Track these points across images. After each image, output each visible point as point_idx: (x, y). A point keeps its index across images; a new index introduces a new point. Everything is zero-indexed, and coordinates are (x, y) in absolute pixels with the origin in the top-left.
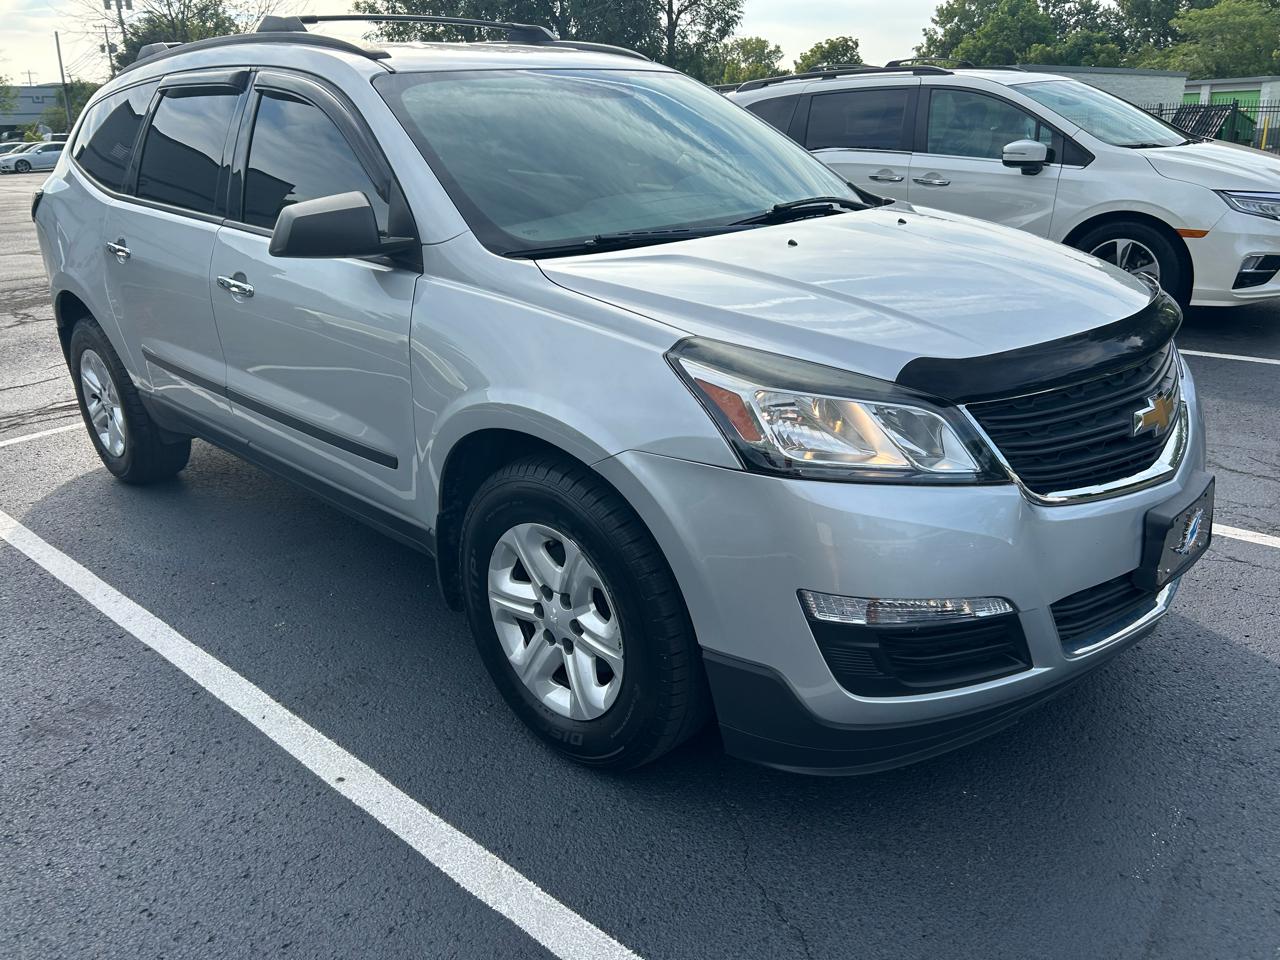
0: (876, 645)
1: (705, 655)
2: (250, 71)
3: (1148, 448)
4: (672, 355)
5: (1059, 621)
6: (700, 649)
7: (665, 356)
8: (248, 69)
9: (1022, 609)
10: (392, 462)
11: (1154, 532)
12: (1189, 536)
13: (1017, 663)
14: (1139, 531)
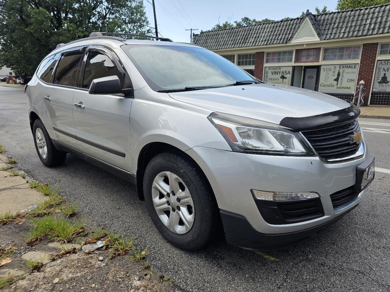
0: (276, 207)
1: (221, 212)
2: (86, 47)
3: (354, 147)
4: (209, 117)
5: (333, 201)
6: (219, 210)
7: (208, 117)
8: (86, 46)
9: (321, 196)
10: (123, 155)
11: (359, 173)
12: (369, 175)
13: (319, 214)
14: (355, 172)
